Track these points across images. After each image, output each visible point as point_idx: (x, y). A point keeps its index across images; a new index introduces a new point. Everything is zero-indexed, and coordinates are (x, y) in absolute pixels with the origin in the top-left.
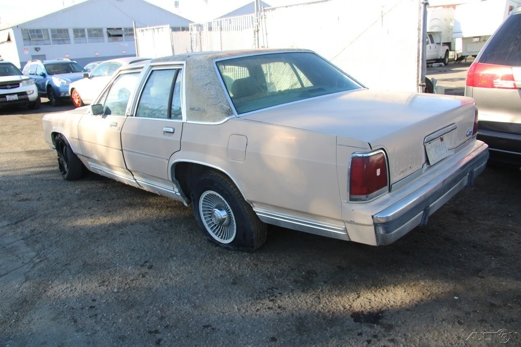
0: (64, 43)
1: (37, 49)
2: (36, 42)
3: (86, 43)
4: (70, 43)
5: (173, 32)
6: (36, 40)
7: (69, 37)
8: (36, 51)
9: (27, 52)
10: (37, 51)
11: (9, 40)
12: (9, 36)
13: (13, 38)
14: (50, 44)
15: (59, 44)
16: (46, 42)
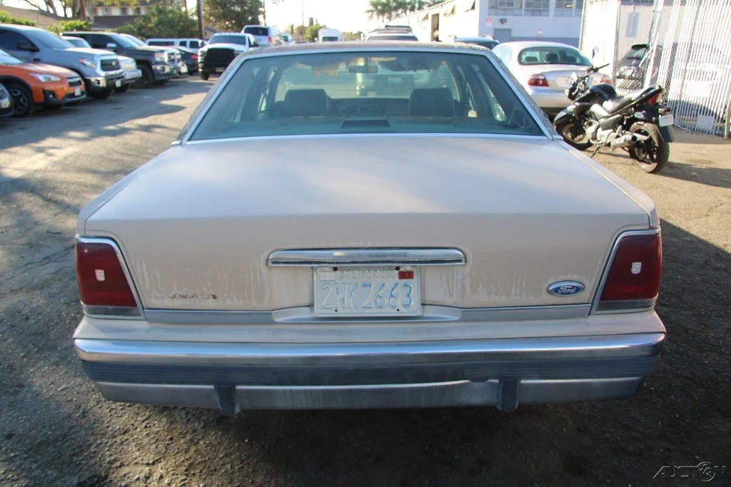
0: (540, 15)
1: (502, 21)
2: (503, 12)
3: (571, 16)
4: (547, 16)
5: (622, 6)
6: (504, 9)
7: (548, 7)
8: (500, 24)
9: (489, 24)
10: (503, 23)
11: (473, 8)
12: (474, 4)
13: (477, 6)
14: (521, 15)
15: (533, 15)
16: (517, 12)
